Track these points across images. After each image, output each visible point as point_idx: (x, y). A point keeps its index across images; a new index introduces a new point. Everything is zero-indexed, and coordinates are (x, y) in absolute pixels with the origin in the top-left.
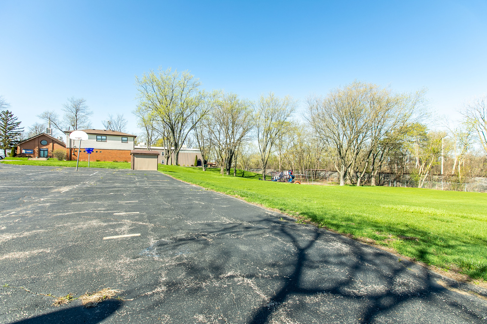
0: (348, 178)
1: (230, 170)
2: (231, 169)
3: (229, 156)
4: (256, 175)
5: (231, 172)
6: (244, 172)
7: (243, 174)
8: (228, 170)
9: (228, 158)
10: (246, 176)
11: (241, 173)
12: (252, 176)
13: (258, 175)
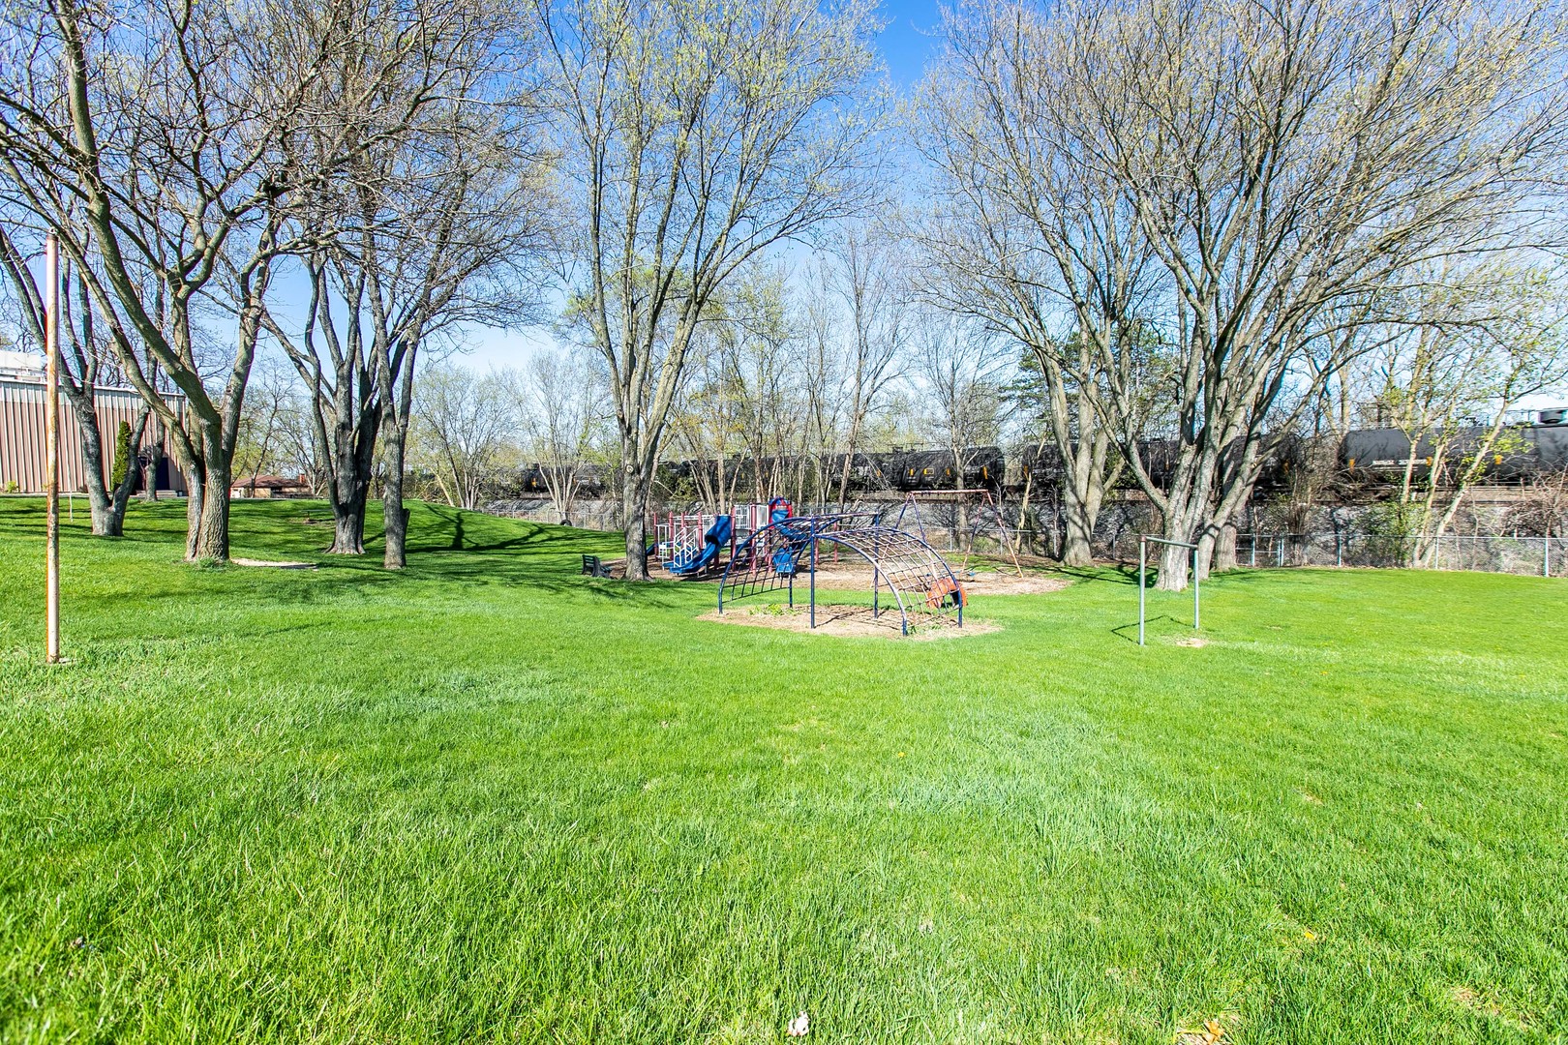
0: (1079, 533)
1: (360, 511)
2: (371, 503)
3: (350, 416)
4: (532, 534)
5: (369, 519)
6: (461, 521)
7: (460, 533)
8: (344, 510)
9: (345, 427)
10: (475, 540)
11: (442, 526)
12: (512, 542)
13: (541, 531)
